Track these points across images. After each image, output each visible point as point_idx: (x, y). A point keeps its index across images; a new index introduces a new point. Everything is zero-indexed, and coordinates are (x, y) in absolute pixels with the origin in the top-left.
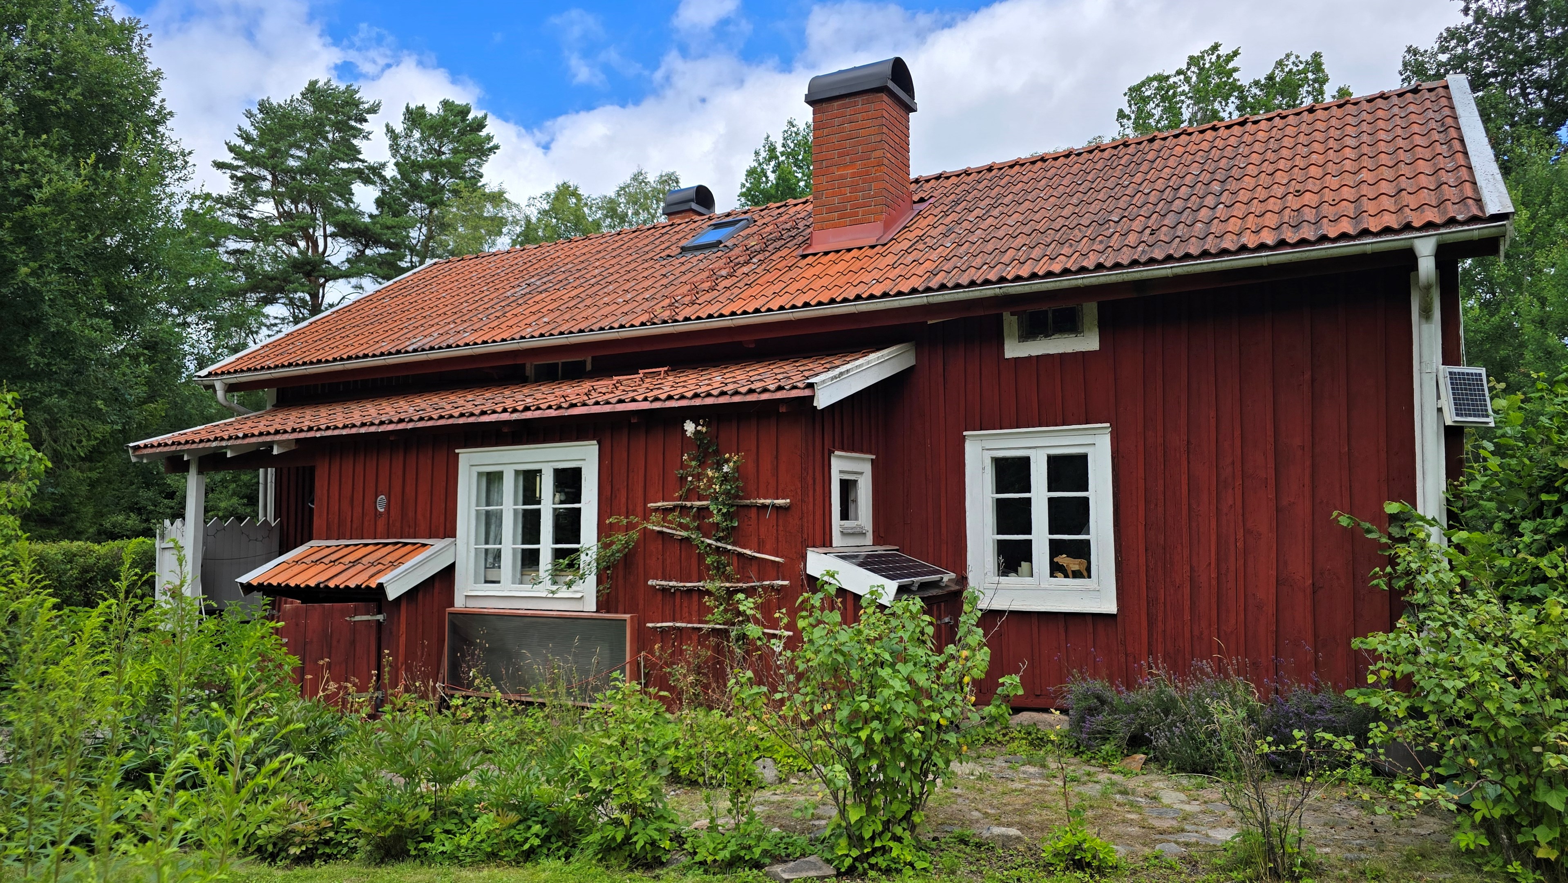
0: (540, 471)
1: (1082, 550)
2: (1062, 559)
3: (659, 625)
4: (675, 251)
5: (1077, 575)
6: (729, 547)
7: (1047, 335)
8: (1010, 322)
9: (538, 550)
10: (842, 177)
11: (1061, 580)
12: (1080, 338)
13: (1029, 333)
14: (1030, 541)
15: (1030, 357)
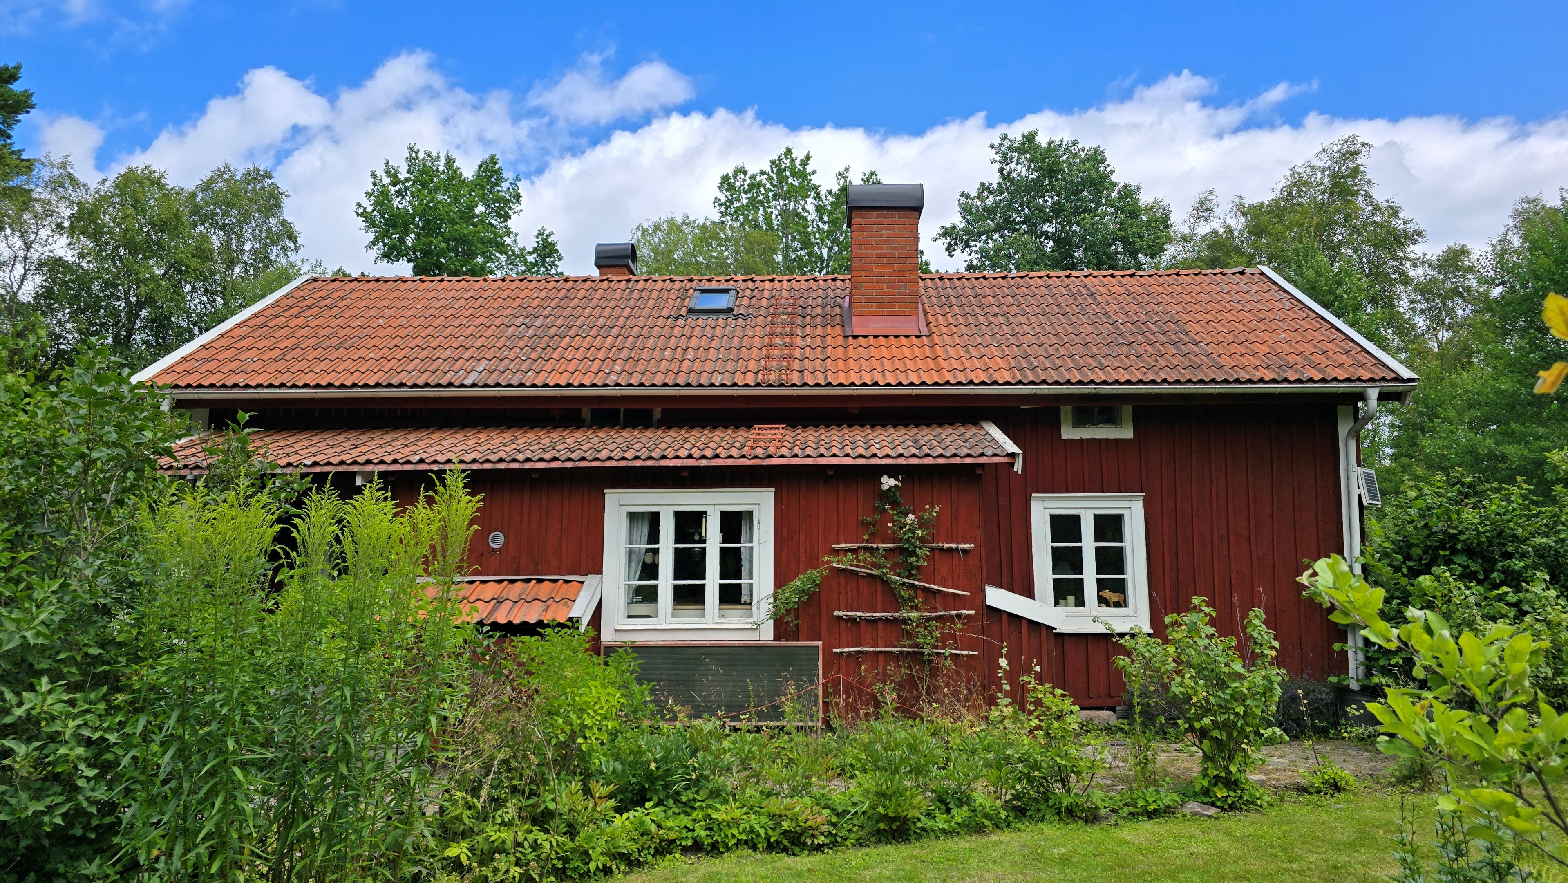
0: (705, 513)
1: (1120, 587)
2: (1106, 594)
3: (846, 650)
4: (683, 311)
5: (1117, 605)
6: (916, 583)
7: (1094, 425)
8: (1066, 412)
9: (704, 585)
10: (881, 275)
11: (1105, 609)
12: (1118, 429)
13: (1080, 421)
14: (1082, 580)
15: (1081, 439)
